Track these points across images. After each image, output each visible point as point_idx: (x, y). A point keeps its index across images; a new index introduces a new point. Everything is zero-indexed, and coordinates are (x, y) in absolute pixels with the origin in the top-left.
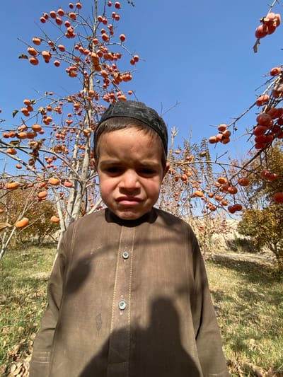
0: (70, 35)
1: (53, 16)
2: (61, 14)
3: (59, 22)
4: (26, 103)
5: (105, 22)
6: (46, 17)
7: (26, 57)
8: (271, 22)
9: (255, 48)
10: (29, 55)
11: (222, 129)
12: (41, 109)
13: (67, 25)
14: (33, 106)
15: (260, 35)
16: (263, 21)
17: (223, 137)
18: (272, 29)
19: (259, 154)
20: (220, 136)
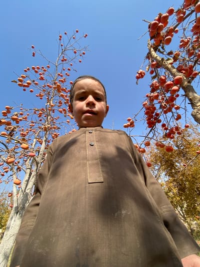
0: (42, 79)
1: (33, 68)
2: (38, 68)
3: (36, 72)
4: (6, 108)
5: (62, 76)
6: (28, 69)
7: (16, 82)
8: (141, 73)
9: (137, 83)
10: (18, 81)
11: (129, 120)
12: (16, 113)
13: (40, 74)
14: (11, 111)
15: (138, 78)
16: (138, 73)
17: (131, 124)
18: (142, 77)
19: (151, 131)
20: (129, 123)
